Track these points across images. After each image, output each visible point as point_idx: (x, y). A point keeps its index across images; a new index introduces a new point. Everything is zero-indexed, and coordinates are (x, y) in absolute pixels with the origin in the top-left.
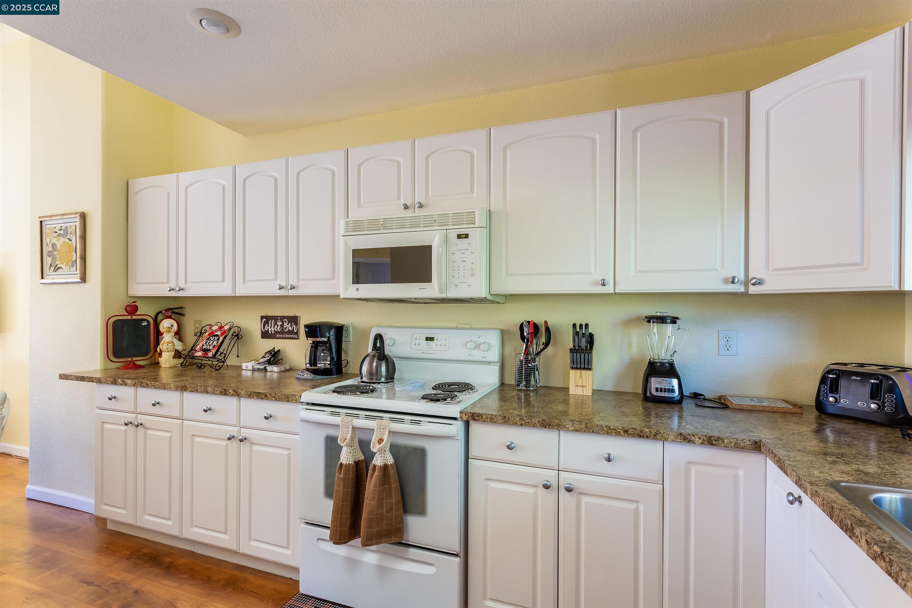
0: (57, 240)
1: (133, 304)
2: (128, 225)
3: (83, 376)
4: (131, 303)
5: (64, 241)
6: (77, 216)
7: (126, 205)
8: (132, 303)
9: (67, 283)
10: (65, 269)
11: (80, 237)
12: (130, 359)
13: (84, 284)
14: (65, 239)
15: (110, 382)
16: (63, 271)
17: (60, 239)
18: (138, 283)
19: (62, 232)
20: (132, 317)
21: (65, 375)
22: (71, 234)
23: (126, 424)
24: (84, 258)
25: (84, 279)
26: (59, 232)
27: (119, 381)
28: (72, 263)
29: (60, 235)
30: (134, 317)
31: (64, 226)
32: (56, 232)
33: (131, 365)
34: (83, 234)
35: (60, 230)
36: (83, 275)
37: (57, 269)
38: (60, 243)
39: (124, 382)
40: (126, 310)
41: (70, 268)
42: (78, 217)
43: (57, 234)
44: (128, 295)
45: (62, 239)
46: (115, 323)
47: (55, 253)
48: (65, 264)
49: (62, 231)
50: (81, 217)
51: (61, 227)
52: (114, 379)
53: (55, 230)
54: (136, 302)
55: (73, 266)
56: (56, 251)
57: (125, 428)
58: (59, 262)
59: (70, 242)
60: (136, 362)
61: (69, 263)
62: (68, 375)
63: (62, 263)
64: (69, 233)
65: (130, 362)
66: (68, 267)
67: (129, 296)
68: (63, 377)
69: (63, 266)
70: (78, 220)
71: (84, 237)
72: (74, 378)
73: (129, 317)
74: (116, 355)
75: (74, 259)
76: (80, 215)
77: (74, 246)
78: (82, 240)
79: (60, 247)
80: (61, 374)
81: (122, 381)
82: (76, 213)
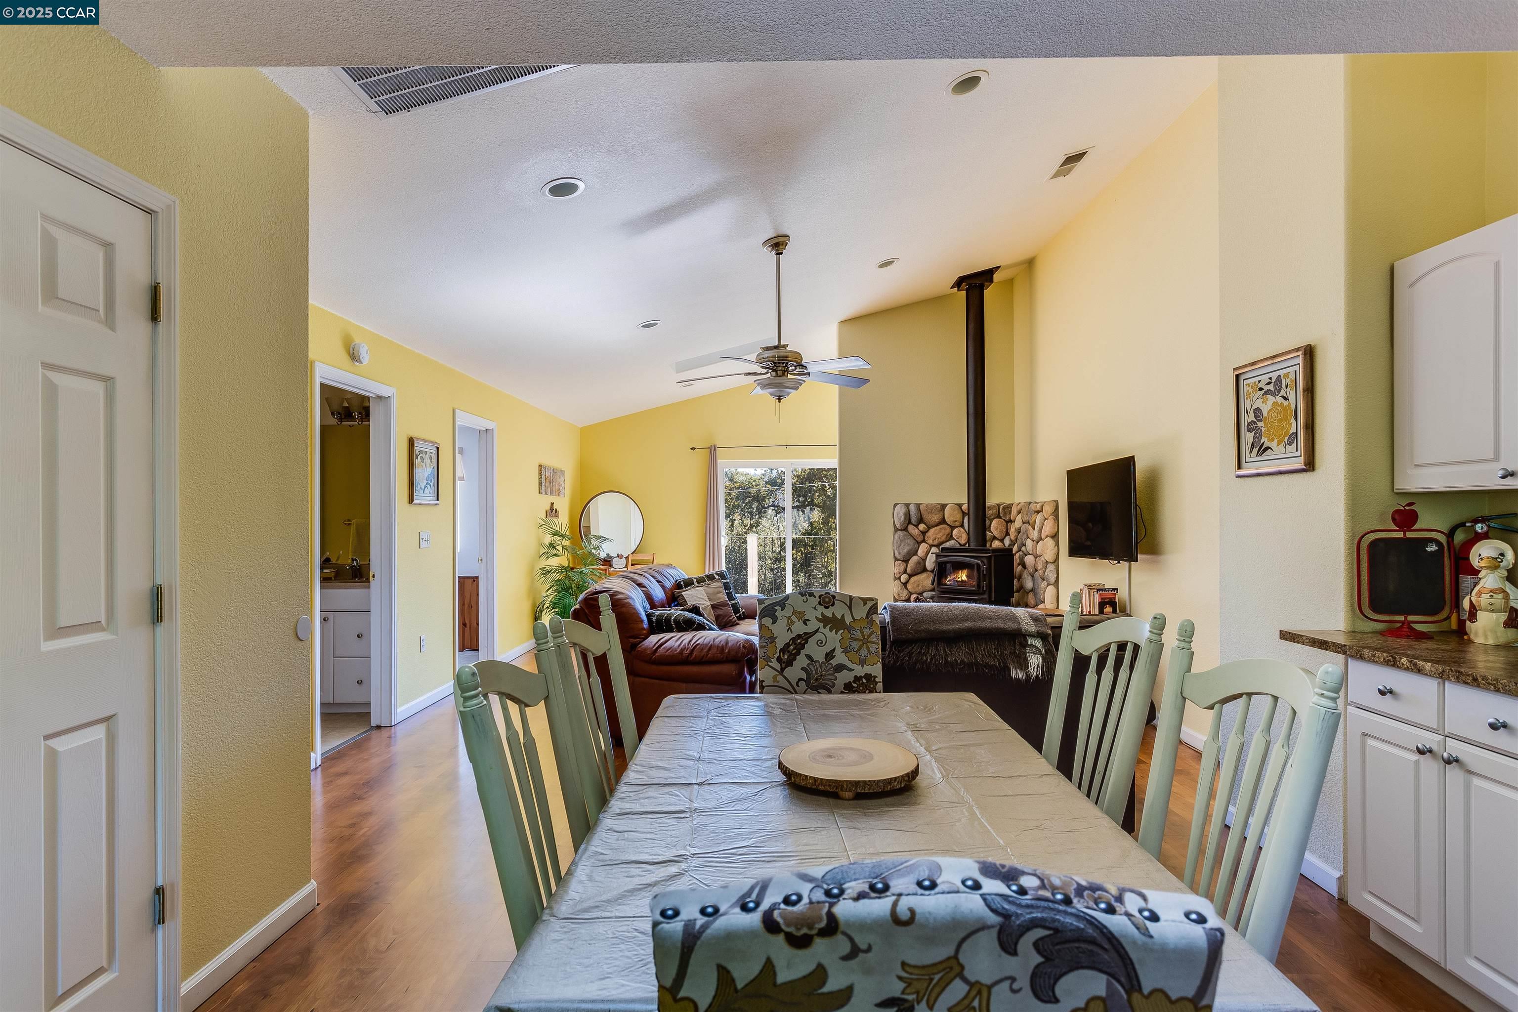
0: (1263, 402)
1: (1407, 508)
2: (1393, 352)
3: (1324, 641)
4: (1404, 507)
5: (1274, 402)
6: (1300, 353)
7: (1388, 316)
8: (1406, 506)
9: (1280, 473)
10: (1278, 450)
11: (1304, 391)
12: (1402, 618)
13: (1311, 473)
14: (1277, 397)
15: (1382, 660)
16: (1273, 453)
17: (1267, 400)
18: (1417, 466)
19: (1271, 387)
20: (1405, 535)
21: (1290, 633)
22: (1286, 388)
23: (1421, 752)
24: (1310, 427)
25: (1310, 465)
26: (1266, 388)
27: (1402, 660)
28: (1288, 439)
29: (1268, 392)
30: (1410, 535)
31: (1274, 376)
32: (1261, 389)
33: (1405, 630)
34: (1310, 383)
35: (1269, 383)
36: (1309, 457)
37: (1263, 450)
38: (1266, 406)
39: (1415, 664)
40: (1394, 520)
41: (1285, 448)
42: (1301, 356)
43: (1263, 392)
44: (1395, 491)
45: (1271, 399)
46: (1374, 544)
47: (1259, 424)
48: (1276, 440)
49: (1273, 384)
50: (1305, 354)
51: (1270, 378)
52: (1392, 657)
53: (1260, 386)
54: (1415, 503)
55: (1290, 444)
56: (1260, 421)
57: (1415, 757)
58: (1267, 439)
59: (1286, 403)
60: (1414, 626)
61: (1284, 438)
62: (1295, 634)
63: (1272, 440)
64: (1284, 386)
65: (1403, 622)
66: (1281, 446)
67: (1397, 493)
68: (1287, 636)
69: (1273, 445)
70: (1300, 360)
71: (1310, 391)
72: (1307, 641)
73: (1400, 535)
74: (1376, 606)
75: (1293, 430)
76: (1305, 351)
77: (1293, 408)
78: (1307, 396)
79: (1268, 413)
80: (1283, 631)
81: (1411, 662)
82: (1298, 350)
